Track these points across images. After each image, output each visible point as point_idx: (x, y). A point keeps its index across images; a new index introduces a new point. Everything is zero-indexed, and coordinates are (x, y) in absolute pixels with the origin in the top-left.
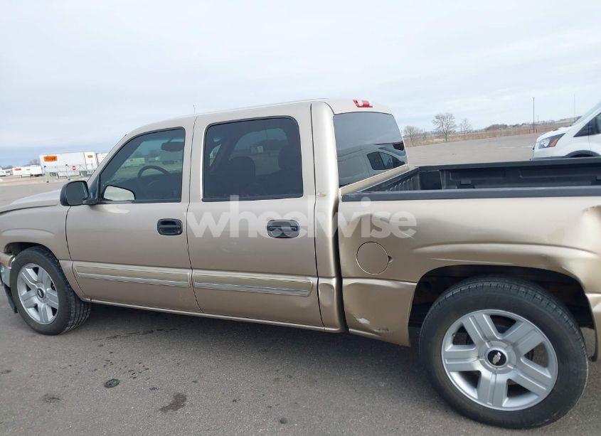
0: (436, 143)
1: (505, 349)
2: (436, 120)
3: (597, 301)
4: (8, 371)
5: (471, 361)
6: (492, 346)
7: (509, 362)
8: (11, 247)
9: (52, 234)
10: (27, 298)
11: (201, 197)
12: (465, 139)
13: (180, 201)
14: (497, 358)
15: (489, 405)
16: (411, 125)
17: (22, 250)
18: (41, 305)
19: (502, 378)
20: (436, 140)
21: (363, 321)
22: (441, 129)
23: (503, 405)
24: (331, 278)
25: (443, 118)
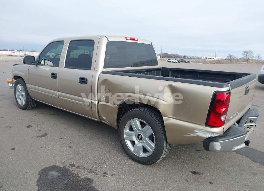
0: (242, 64)
1: (143, 134)
2: (244, 53)
3: (166, 120)
4: (3, 118)
5: (133, 137)
6: (139, 133)
7: (143, 140)
8: (16, 77)
9: (24, 74)
10: (18, 96)
11: (64, 66)
12: (257, 64)
13: (58, 67)
14: (140, 137)
15: (136, 154)
16: (231, 54)
17: (18, 78)
18: (22, 99)
19: (141, 145)
20: (242, 63)
21: (104, 118)
22: (246, 58)
23: (140, 155)
24: (96, 101)
25: (248, 52)
